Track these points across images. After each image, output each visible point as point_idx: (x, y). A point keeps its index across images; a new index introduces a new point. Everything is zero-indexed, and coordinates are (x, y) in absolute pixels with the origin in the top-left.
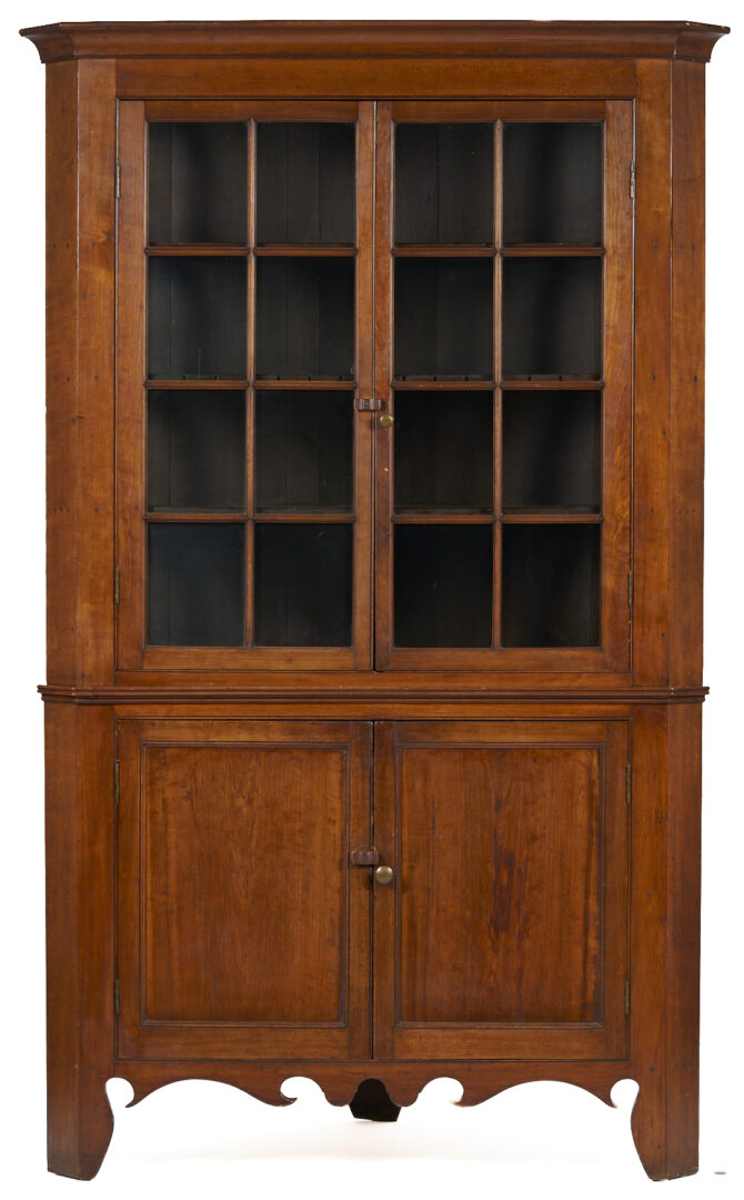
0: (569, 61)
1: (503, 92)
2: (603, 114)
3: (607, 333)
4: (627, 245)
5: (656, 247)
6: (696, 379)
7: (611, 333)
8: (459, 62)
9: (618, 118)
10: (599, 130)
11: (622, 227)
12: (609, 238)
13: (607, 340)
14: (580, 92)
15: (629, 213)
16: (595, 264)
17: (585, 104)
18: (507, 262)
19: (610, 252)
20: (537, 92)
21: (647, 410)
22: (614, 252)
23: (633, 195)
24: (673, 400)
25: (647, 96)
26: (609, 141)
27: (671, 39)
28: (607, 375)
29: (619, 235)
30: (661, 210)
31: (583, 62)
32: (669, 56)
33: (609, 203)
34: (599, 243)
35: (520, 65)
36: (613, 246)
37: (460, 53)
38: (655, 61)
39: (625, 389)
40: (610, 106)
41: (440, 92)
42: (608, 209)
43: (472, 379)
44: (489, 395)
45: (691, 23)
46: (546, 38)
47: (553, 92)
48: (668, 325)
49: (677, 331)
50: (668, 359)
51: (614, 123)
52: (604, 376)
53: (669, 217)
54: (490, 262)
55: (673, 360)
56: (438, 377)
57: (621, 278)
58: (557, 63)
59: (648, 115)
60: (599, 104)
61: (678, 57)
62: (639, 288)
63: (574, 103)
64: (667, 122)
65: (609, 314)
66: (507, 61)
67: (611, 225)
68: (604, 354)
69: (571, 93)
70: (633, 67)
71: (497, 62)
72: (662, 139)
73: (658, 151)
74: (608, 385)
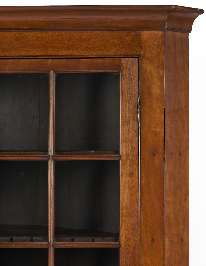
0: (97, 33)
1: (54, 53)
2: (119, 67)
3: (123, 211)
4: (135, 153)
5: (154, 155)
6: (182, 240)
7: (124, 211)
8: (26, 34)
9: (129, 70)
10: (117, 77)
11: (132, 141)
12: (123, 148)
13: (122, 217)
14: (104, 53)
15: (137, 132)
16: (116, 165)
17: (108, 60)
18: (57, 165)
19: (124, 158)
20: (76, 53)
21: (148, 262)
22: (126, 158)
23: (139, 120)
24: (167, 255)
25: (148, 55)
26: (123, 84)
27: (162, 17)
28: (122, 239)
29: (130, 146)
30: (157, 130)
31: (106, 33)
32: (162, 28)
33: (123, 125)
34: (117, 152)
35: (65, 36)
36: (126, 154)
37: (26, 27)
38: (154, 32)
39: (134, 248)
40: (124, 61)
41: (13, 54)
42: (123, 129)
43: (36, 240)
44: (46, 251)
45: (175, 6)
46: (80, 17)
47: (86, 53)
48: (163, 206)
49: (169, 210)
50: (163, 229)
51: (126, 73)
52: (120, 239)
53: (163, 135)
54: (46, 164)
55: (166, 229)
56: (14, 238)
57: (131, 175)
58: (89, 34)
59: (149, 68)
60: (116, 61)
61: (168, 29)
62: (143, 181)
63: (100, 60)
64: (161, 72)
65: (123, 199)
66: (57, 33)
67: (124, 140)
68: (121, 225)
69: (99, 53)
70: (139, 36)
71: (50, 33)
72: (158, 83)
73: (156, 91)
74: (123, 246)
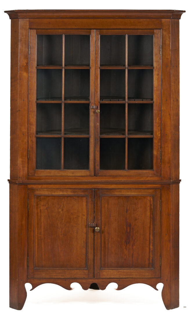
0: (145, 20)
1: (128, 27)
2: (153, 33)
3: (155, 89)
4: (159, 66)
5: (167, 67)
6: (177, 100)
8: (117, 20)
9: (157, 34)
10: (152, 37)
12: (155, 64)
13: (155, 91)
14: (147, 27)
15: (160, 58)
16: (152, 71)
17: (149, 30)
18: (129, 71)
19: (155, 68)
20: (136, 27)
21: (165, 108)
22: (156, 68)
23: (161, 54)
24: (172, 106)
25: (164, 28)
26: (155, 40)
27: (171, 14)
28: (154, 100)
29: (158, 63)
30: (168, 57)
31: (148, 20)
32: (170, 18)
33: (155, 55)
34: (152, 65)
35: (132, 20)
36: (156, 67)
37: (117, 17)
38: (167, 19)
39: (159, 103)
40: (155, 31)
41: (111, 27)
42: (155, 57)
43: (120, 100)
44: (124, 105)
45: (176, 10)
46: (139, 14)
47: (140, 27)
48: (170, 87)
49: (172, 88)
50: (170, 96)
51: (156, 35)
53: (170, 59)
54: (124, 71)
56: (111, 100)
57: (158, 75)
58: (141, 20)
59: (165, 33)
60: (152, 30)
61: (172, 18)
62: (163, 77)
63: (146, 30)
64: (169, 35)
65: (155, 84)
66: (129, 20)
67: (155, 61)
68: (154, 94)
69: (145, 28)
70: (161, 21)
71: (126, 20)
72: (169, 39)
73: (167, 42)
74: (155, 102)
